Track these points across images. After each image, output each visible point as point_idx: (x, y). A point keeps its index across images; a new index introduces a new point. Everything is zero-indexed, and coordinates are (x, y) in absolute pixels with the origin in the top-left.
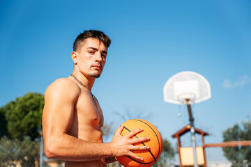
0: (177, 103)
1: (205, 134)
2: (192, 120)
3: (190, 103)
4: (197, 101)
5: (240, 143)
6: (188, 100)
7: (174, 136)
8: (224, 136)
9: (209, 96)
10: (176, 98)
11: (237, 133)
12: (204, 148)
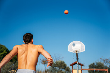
0: (72, 52)
1: (82, 65)
2: (77, 59)
3: (77, 52)
4: (80, 52)
5: (95, 69)
6: (76, 51)
7: (71, 65)
8: (89, 67)
9: (85, 50)
10: (72, 50)
11: (94, 66)
12: (81, 70)
